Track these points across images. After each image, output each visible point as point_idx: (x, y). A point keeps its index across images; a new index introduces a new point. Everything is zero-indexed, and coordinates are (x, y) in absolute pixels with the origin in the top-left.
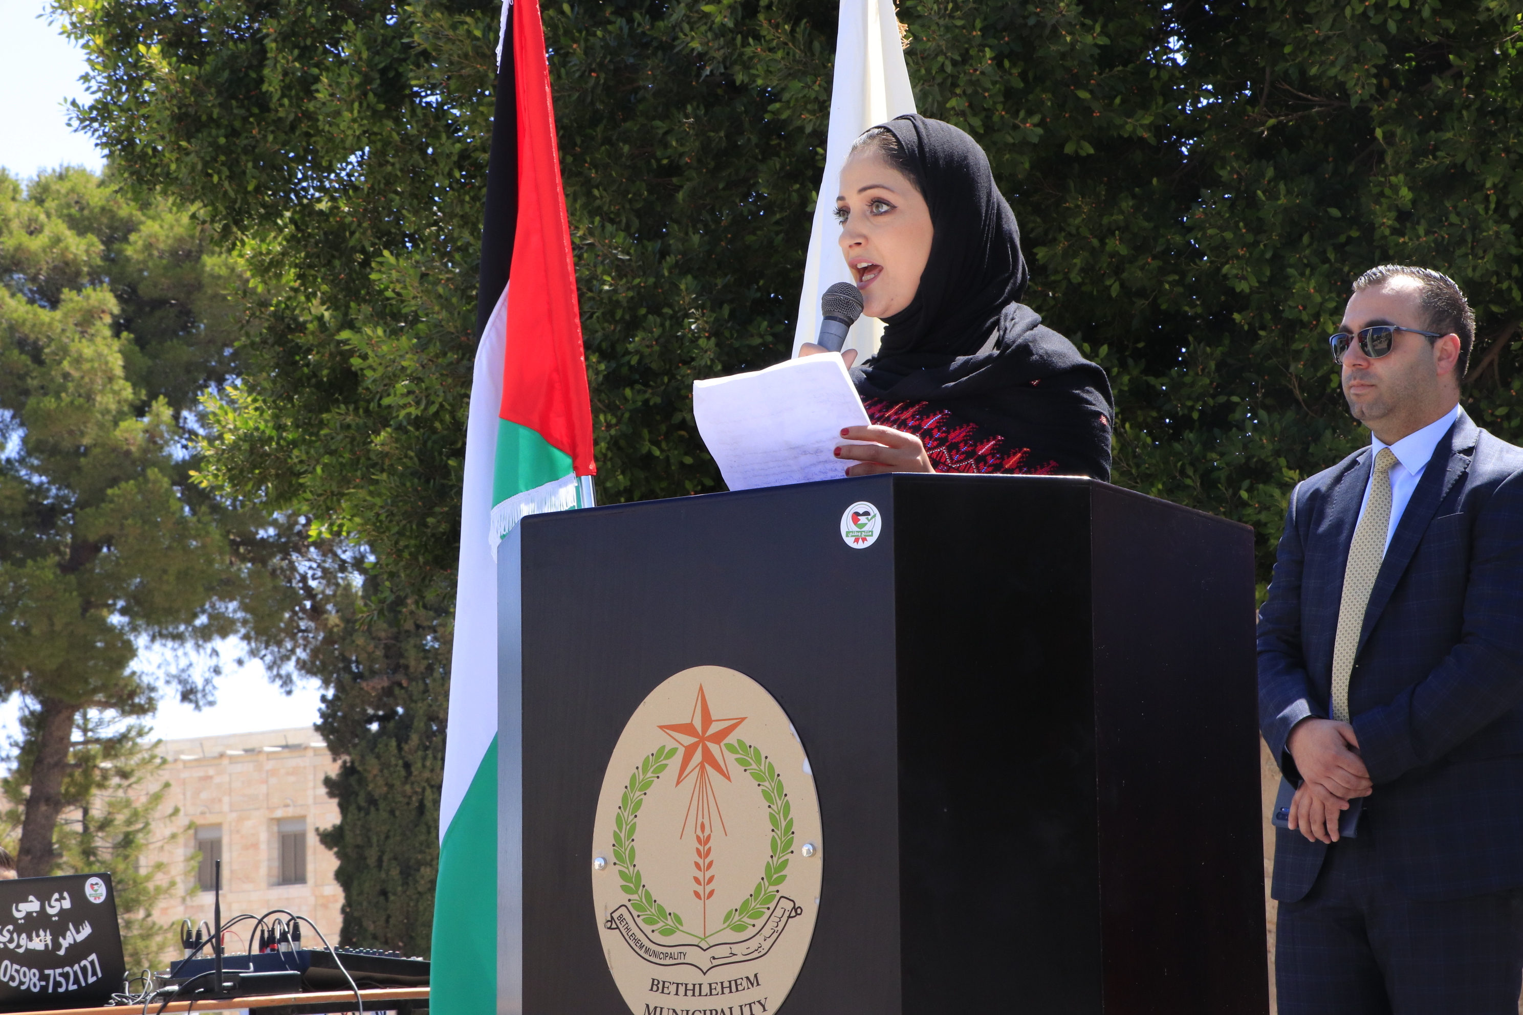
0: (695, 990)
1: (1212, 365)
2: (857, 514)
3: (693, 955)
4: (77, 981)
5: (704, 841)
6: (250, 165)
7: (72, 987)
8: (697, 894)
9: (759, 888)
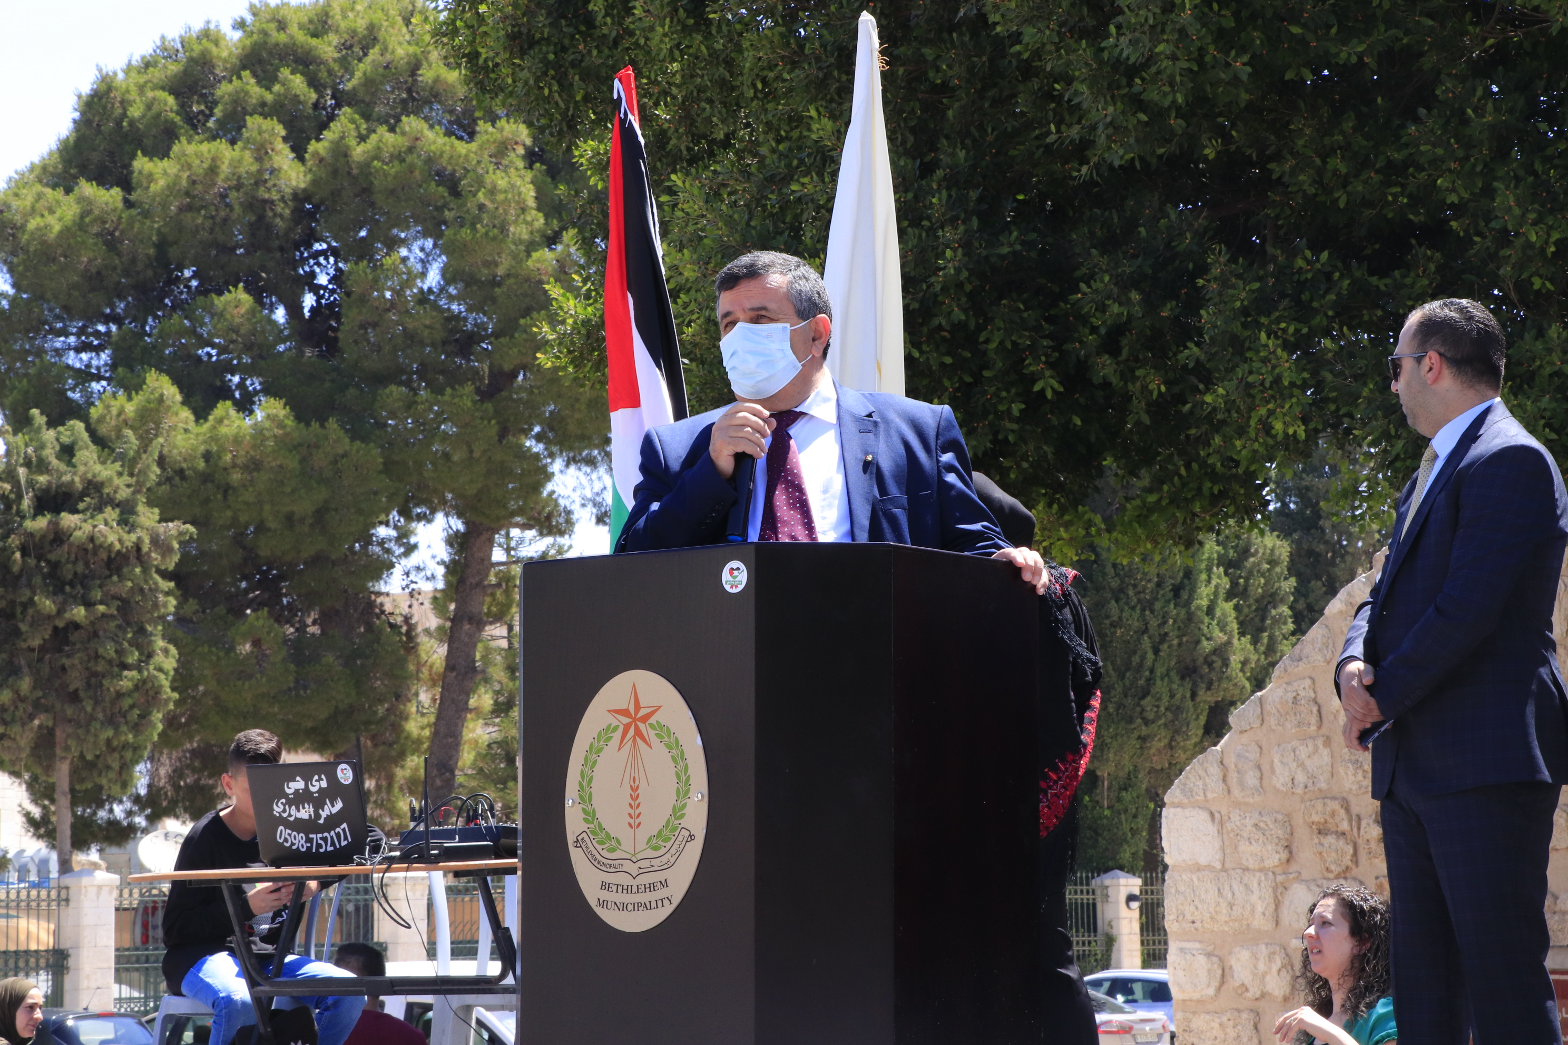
0: (628, 889)
1: (1432, 267)
2: (732, 569)
3: (628, 866)
4: (333, 844)
5: (635, 789)
6: (577, 77)
7: (330, 849)
8: (630, 825)
9: (668, 821)
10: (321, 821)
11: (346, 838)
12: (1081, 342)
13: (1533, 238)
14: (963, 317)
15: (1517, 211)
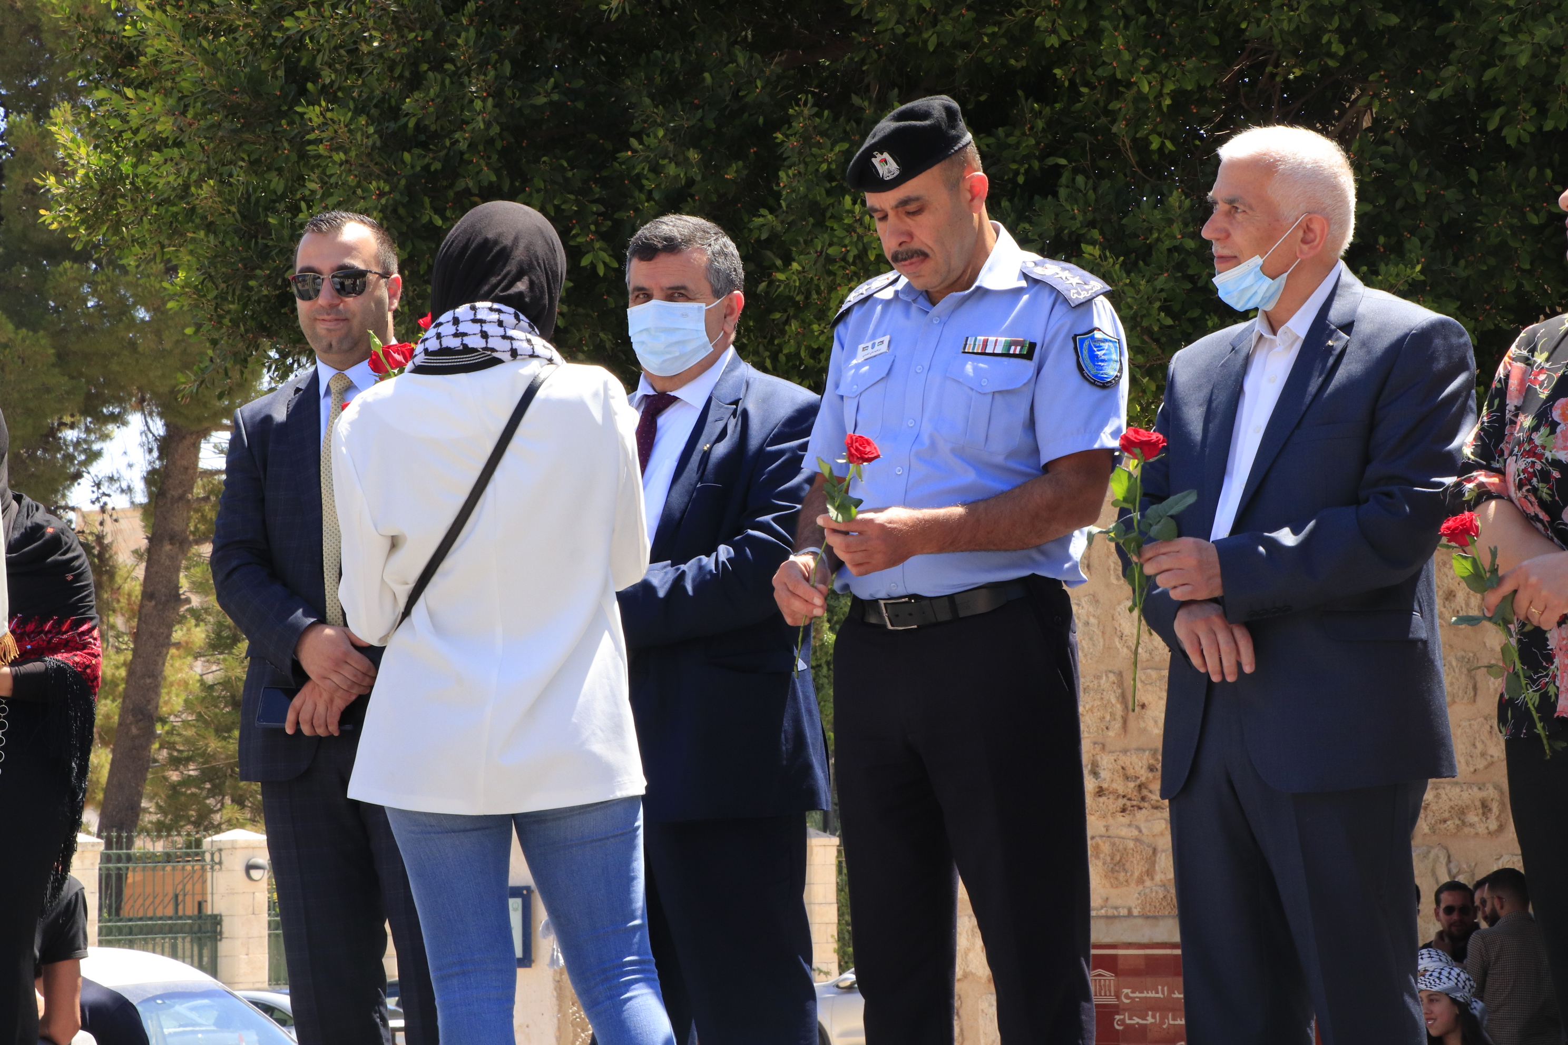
1: (1040, 124)
12: (636, 210)
13: (1146, 88)
14: (494, 178)
15: (1127, 56)
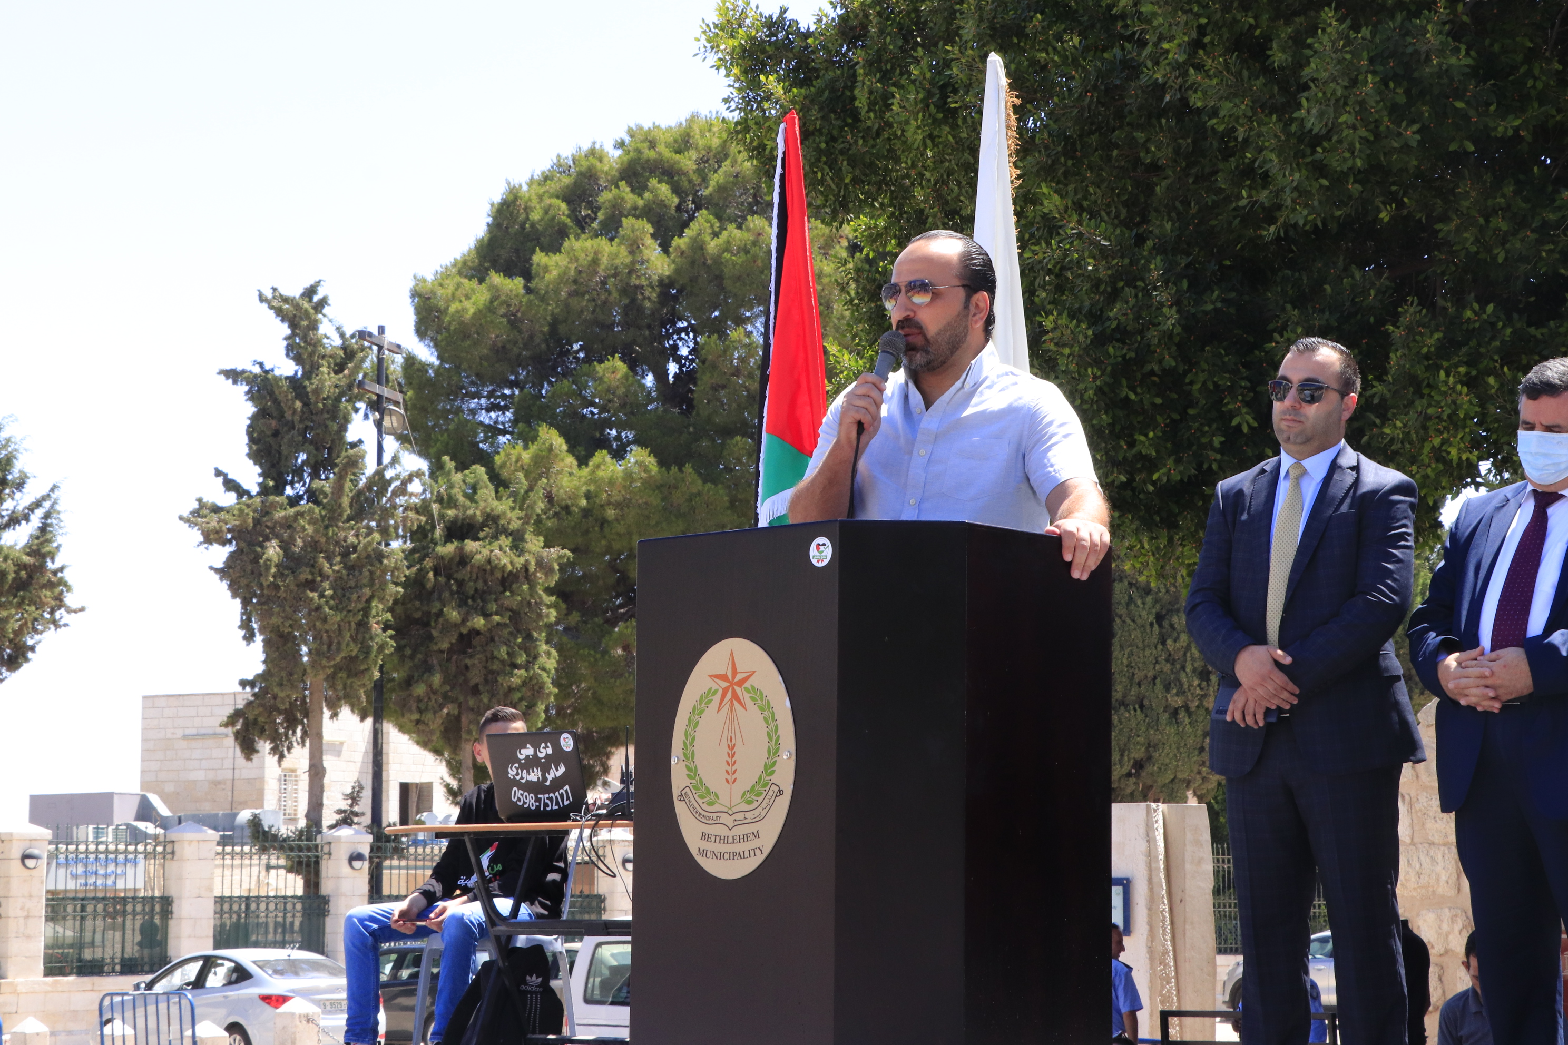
0: (725, 840)
2: (819, 545)
3: (725, 818)
4: (557, 803)
5: (732, 748)
7: (555, 807)
8: (727, 781)
9: (760, 778)
10: (548, 783)
11: (568, 799)
14: (1173, 363)
